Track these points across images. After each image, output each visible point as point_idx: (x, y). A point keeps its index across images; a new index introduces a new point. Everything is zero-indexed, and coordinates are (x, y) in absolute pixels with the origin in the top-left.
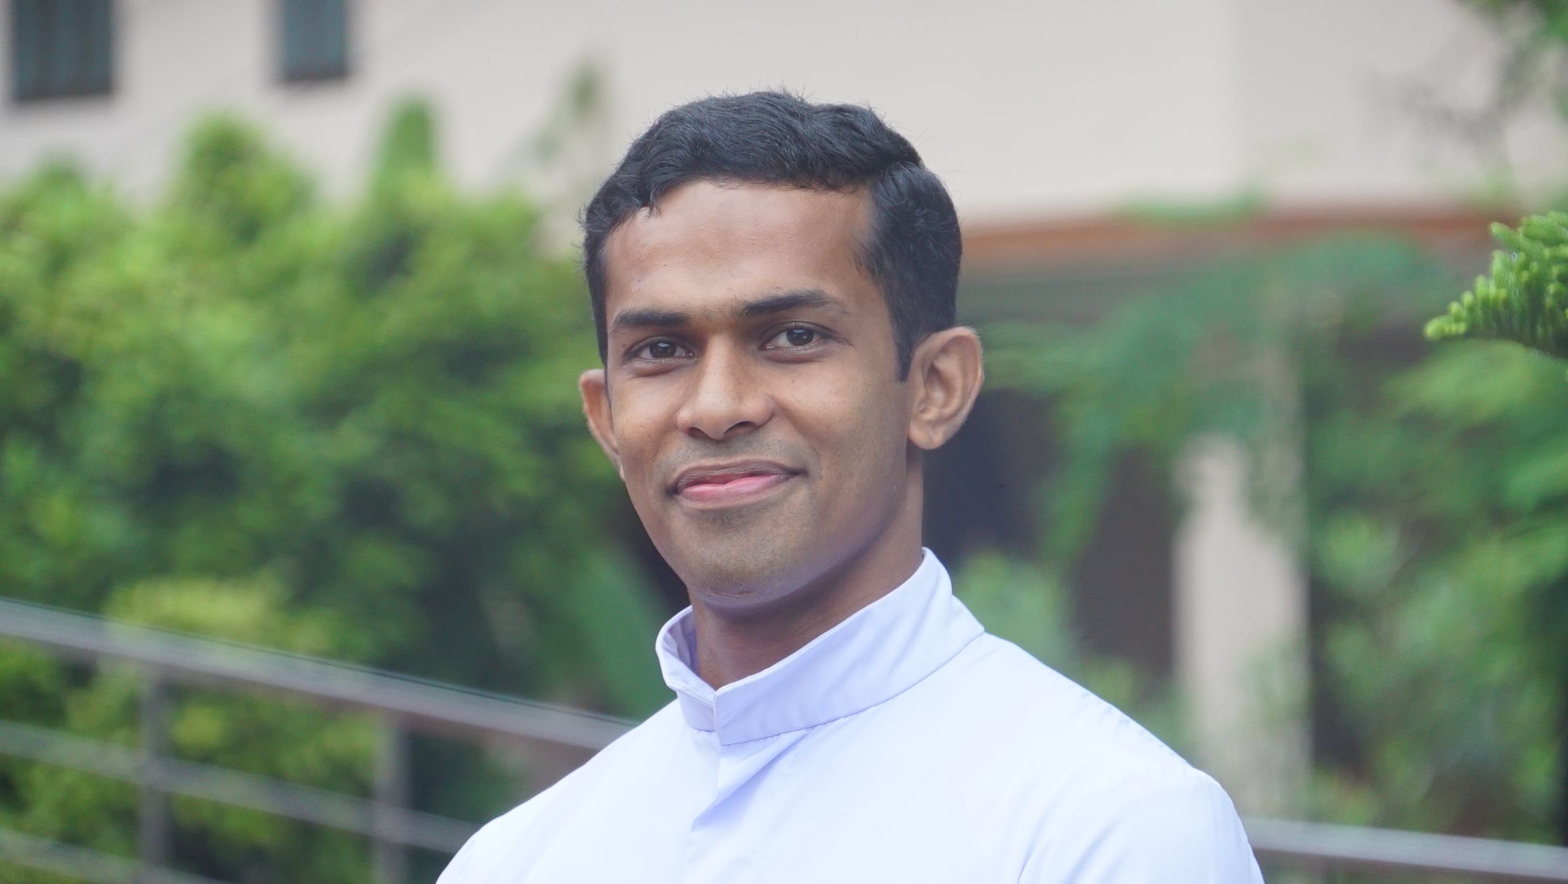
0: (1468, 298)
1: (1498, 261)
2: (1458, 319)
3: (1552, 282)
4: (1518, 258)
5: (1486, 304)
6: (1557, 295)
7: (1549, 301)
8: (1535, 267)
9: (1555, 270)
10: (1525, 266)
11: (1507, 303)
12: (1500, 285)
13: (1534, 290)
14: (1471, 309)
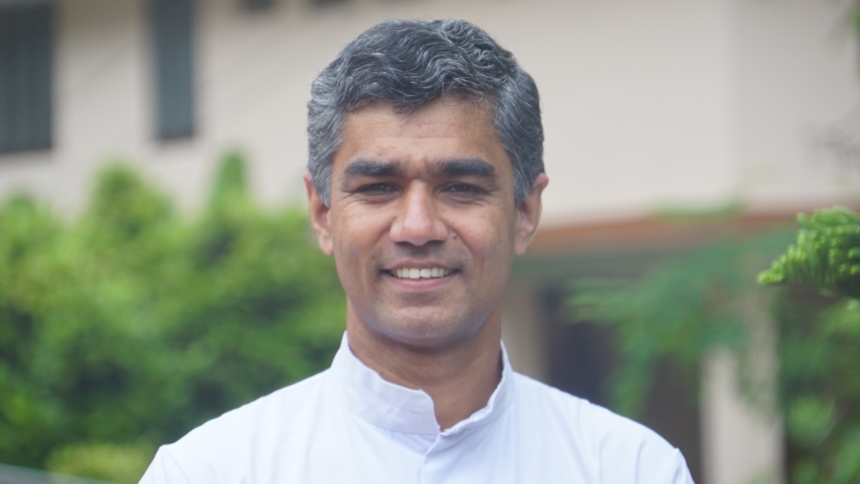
0: (783, 259)
1: (802, 237)
2: (777, 271)
3: (832, 248)
4: (813, 235)
5: (795, 263)
6: (835, 257)
7: (832, 261)
8: (823, 240)
9: (834, 242)
10: (817, 239)
11: (807, 262)
12: (803, 250)
13: (822, 253)
14: (785, 266)
